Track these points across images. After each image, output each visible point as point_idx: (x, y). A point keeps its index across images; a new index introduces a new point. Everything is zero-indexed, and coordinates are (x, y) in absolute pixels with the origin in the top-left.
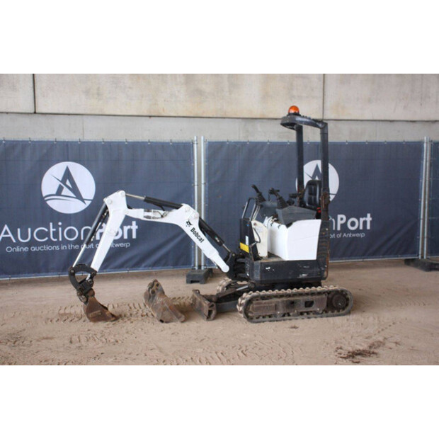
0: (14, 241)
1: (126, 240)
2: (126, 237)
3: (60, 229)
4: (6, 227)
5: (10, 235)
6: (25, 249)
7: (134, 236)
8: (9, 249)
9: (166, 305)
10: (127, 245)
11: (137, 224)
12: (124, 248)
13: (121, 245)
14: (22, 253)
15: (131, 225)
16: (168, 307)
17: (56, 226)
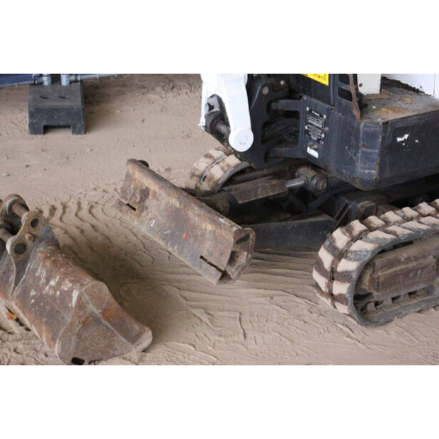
9: (91, 307)
16: (98, 312)
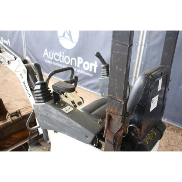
0: (48, 57)
1: (90, 72)
2: (91, 70)
3: (63, 56)
4: (46, 50)
5: (47, 54)
6: (51, 63)
7: (95, 71)
8: (46, 61)
10: (91, 75)
11: (97, 64)
12: (89, 76)
13: (88, 74)
14: (50, 64)
15: (94, 63)
17: (62, 54)
